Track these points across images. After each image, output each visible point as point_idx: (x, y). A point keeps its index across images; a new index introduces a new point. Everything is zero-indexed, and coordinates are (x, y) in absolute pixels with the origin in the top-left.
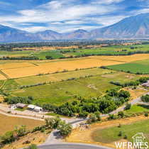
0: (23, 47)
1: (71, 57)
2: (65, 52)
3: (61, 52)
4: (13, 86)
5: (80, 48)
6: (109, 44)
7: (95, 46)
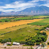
1: (14, 21)
2: (11, 19)
3: (9, 19)
5: (15, 17)
6: (24, 16)
7: (20, 17)
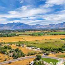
0: (28, 31)
1: (48, 35)
4: (28, 43)
5: (52, 31)
